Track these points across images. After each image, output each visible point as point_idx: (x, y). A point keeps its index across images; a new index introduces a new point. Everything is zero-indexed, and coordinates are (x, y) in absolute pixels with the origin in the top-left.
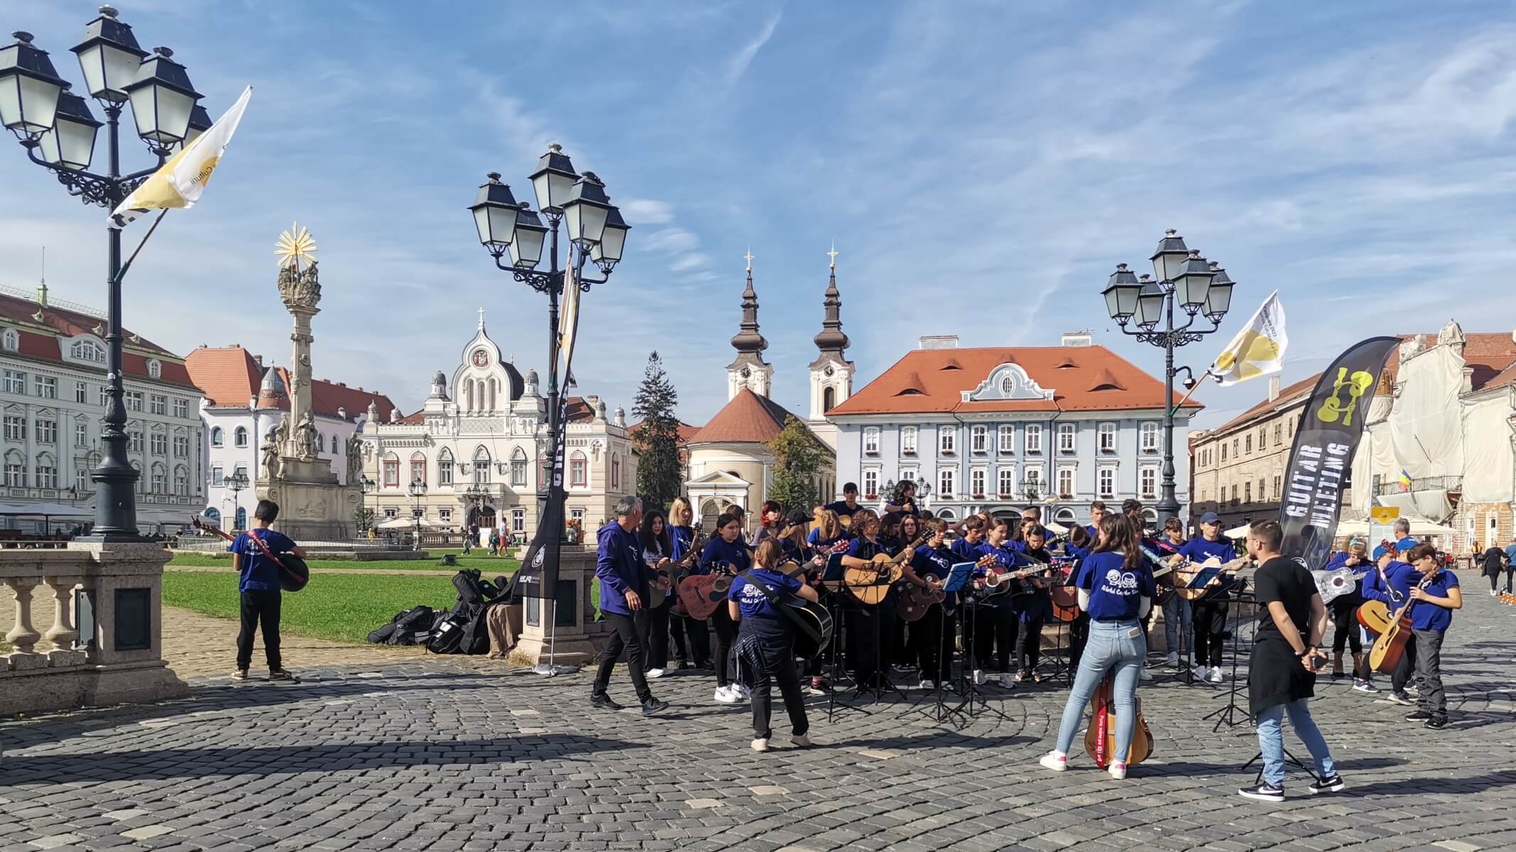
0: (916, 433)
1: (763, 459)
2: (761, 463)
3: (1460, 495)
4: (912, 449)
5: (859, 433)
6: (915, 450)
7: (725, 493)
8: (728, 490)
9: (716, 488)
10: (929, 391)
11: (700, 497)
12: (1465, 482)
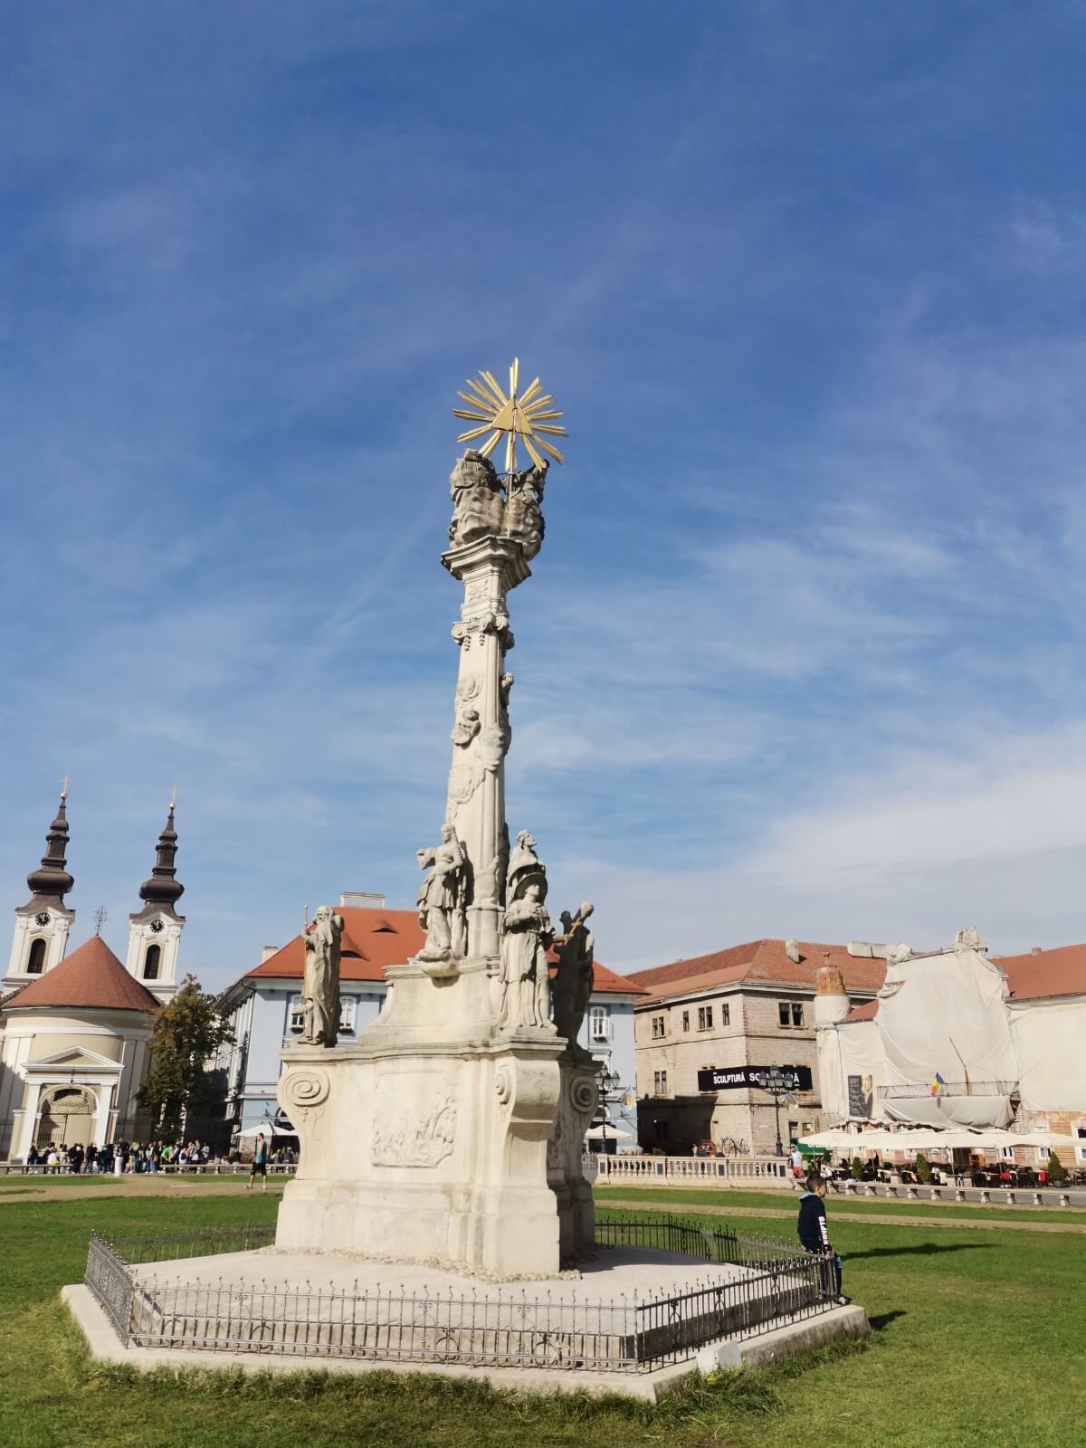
0: (355, 1005)
1: (124, 1032)
2: (120, 1038)
3: (1020, 1101)
4: (348, 1025)
5: (285, 1002)
6: (352, 1027)
7: (84, 1081)
8: (88, 1076)
9: (73, 1072)
10: (366, 953)
11: (43, 1086)
12: (1019, 1088)
